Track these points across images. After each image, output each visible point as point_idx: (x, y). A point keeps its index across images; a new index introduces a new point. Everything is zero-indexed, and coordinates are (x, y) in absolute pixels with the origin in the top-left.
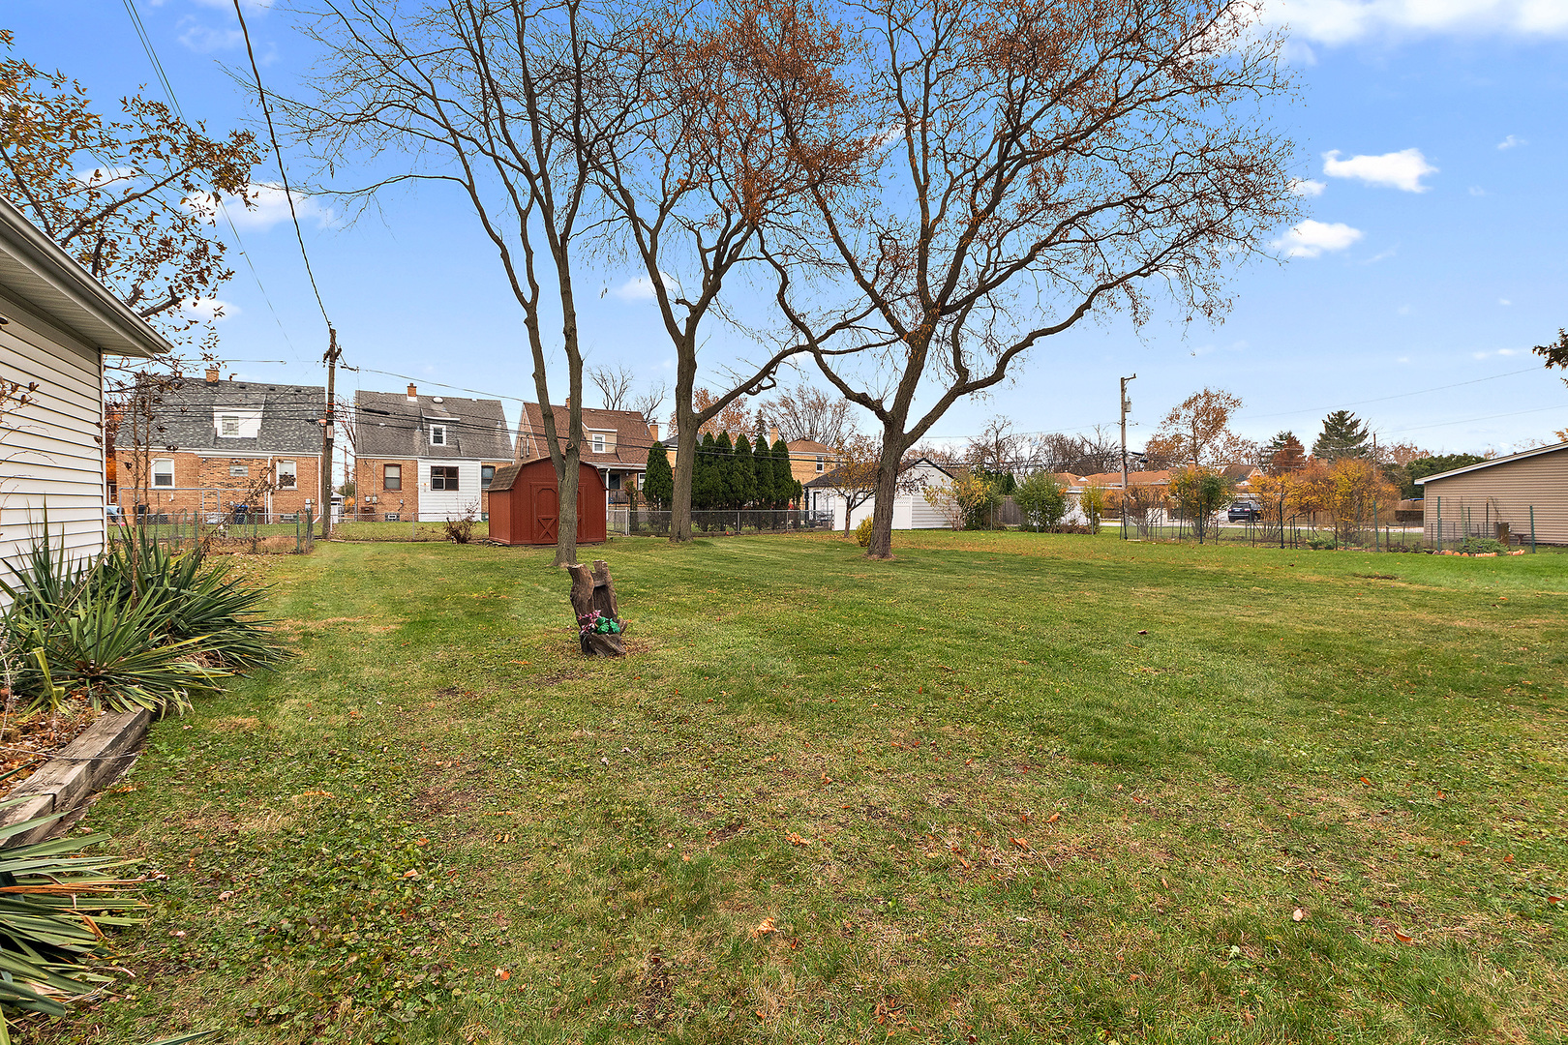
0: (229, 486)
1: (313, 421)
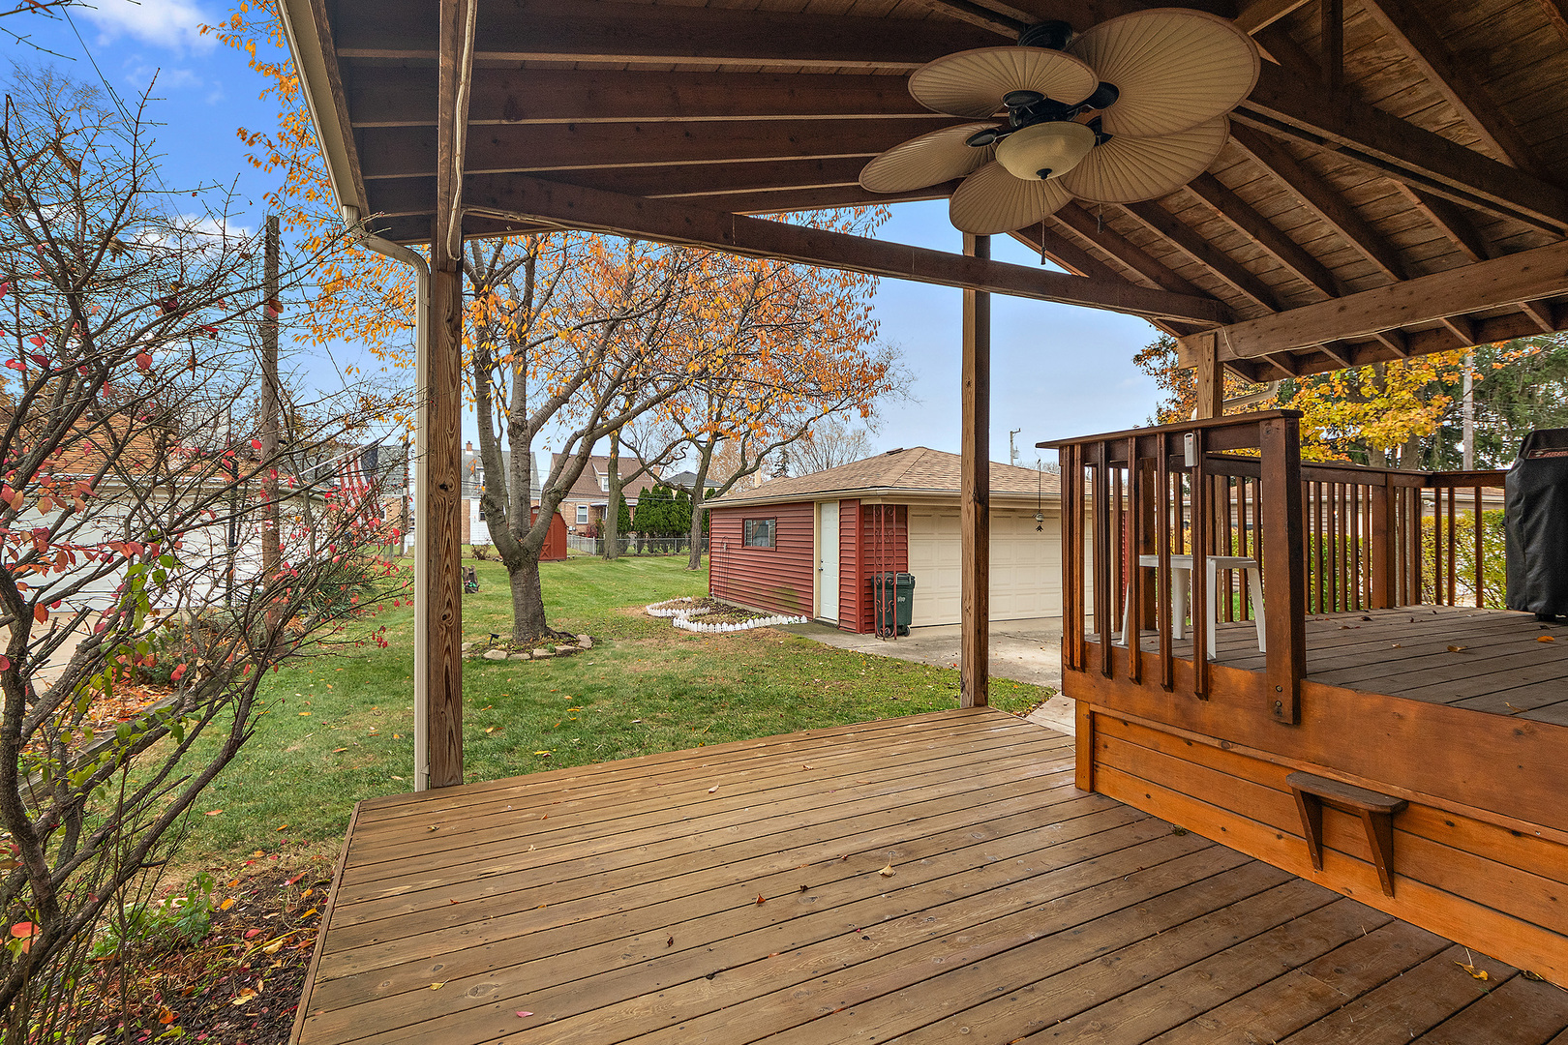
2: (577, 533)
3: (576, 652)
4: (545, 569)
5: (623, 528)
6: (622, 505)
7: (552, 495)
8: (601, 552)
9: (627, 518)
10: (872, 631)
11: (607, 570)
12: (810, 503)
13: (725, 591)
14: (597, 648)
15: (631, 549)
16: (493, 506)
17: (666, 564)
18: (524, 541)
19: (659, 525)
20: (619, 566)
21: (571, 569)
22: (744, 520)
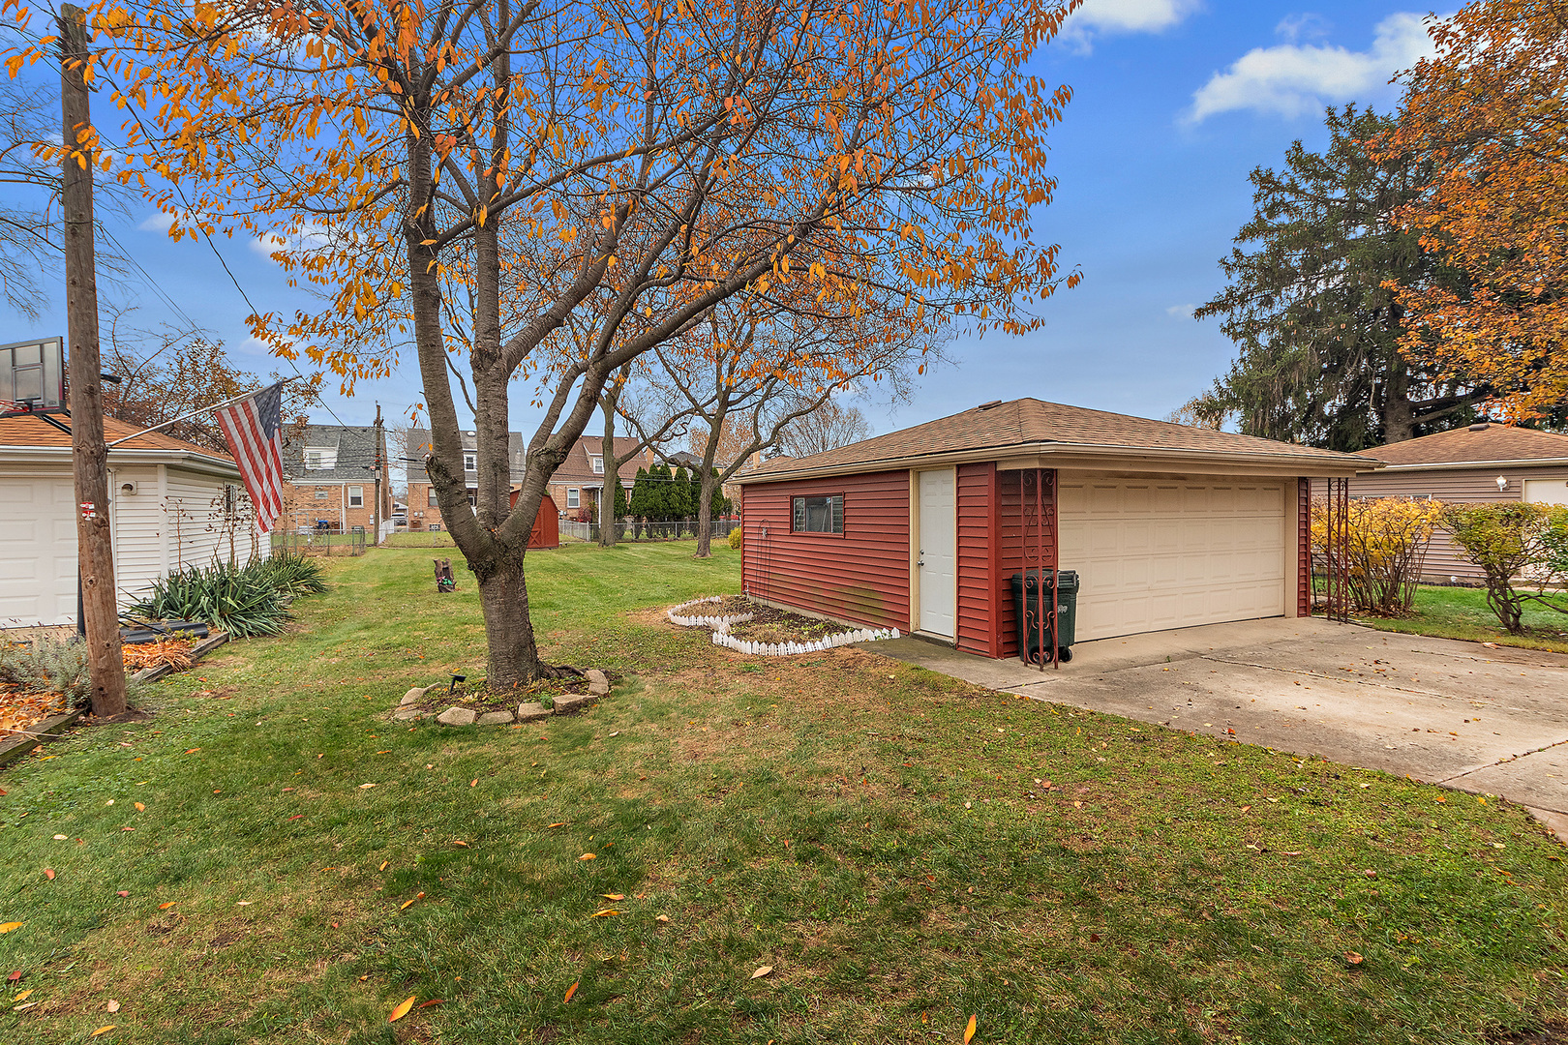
0: (315, 506)
1: (367, 468)
2: (568, 517)
3: (585, 704)
4: (532, 559)
5: (620, 512)
6: (618, 487)
7: (543, 458)
8: (595, 537)
9: (623, 500)
10: (1017, 653)
11: (605, 559)
12: (903, 472)
13: (765, 589)
14: (617, 693)
15: (628, 534)
16: (446, 475)
17: (670, 551)
18: (497, 531)
19: (658, 508)
20: (618, 553)
21: (564, 558)
22: (792, 497)
